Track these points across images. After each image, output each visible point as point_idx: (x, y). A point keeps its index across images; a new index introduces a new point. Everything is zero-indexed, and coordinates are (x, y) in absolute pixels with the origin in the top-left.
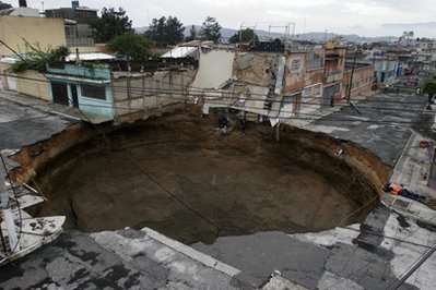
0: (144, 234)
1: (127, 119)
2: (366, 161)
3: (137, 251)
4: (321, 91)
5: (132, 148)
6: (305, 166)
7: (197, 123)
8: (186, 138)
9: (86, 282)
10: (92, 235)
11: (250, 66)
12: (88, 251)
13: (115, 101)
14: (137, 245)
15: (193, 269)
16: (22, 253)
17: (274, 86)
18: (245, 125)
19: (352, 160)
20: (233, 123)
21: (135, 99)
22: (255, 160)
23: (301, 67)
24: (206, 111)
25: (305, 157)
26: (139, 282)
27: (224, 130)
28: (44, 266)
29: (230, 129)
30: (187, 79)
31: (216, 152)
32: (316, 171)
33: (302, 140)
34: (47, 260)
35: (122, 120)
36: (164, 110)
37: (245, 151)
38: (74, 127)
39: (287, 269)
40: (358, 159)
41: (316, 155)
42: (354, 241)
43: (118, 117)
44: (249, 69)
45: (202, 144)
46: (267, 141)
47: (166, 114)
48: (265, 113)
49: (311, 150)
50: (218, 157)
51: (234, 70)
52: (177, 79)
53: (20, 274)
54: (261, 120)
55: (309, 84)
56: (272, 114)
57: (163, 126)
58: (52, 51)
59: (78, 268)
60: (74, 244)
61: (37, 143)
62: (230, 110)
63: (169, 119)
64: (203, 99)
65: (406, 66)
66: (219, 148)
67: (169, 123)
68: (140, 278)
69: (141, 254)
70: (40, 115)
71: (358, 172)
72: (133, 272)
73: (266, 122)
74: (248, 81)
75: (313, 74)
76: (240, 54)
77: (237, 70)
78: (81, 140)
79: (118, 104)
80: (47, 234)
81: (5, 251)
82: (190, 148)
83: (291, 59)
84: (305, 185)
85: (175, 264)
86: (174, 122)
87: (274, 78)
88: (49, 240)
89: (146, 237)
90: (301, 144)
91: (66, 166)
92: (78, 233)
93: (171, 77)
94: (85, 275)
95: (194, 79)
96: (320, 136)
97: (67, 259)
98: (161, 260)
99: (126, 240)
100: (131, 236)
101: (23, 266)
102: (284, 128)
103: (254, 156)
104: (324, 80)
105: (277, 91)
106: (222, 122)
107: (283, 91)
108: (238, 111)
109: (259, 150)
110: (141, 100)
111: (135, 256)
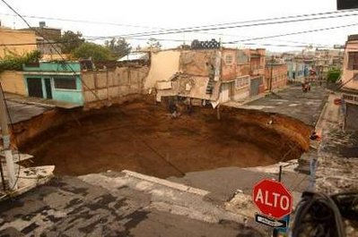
0: (125, 174)
1: (94, 105)
2: (291, 127)
3: (121, 185)
4: (249, 81)
5: (98, 133)
6: (242, 140)
7: (152, 110)
8: (144, 123)
9: (80, 207)
10: (80, 177)
11: (193, 61)
12: (78, 187)
13: (84, 90)
14: (120, 181)
15: (170, 193)
16: (20, 191)
17: (213, 76)
18: (191, 109)
19: (281, 128)
20: (181, 108)
21: (100, 89)
22: (200, 138)
23: (233, 61)
24: (159, 99)
25: (241, 132)
26: (126, 204)
27: (174, 114)
28: (42, 199)
29: (179, 114)
30: (142, 75)
31: (168, 134)
32: (251, 142)
33: (238, 117)
34: (43, 195)
35: (91, 106)
36: (125, 99)
37: (192, 131)
38: (49, 112)
39: (247, 189)
40: (285, 126)
41: (251, 129)
42: (296, 170)
43: (87, 103)
44: (192, 63)
45: (156, 128)
46: (209, 122)
47: (127, 103)
48: (207, 97)
49: (246, 125)
50: (170, 138)
51: (180, 64)
52: (135, 74)
53: (21, 205)
54: (204, 104)
55: (239, 75)
56: (213, 98)
57: (123, 113)
58: (28, 55)
59: (72, 198)
60: (65, 184)
61: (19, 123)
62: (179, 97)
63: (128, 107)
64: (156, 90)
65: (310, 68)
66: (170, 130)
67: (129, 110)
68: (127, 202)
69: (125, 187)
70: (19, 105)
71: (286, 137)
72: (120, 198)
73: (209, 105)
74: (193, 73)
75: (242, 67)
76: (184, 52)
77: (183, 65)
78: (54, 125)
79: (87, 93)
80: (40, 177)
81: (4, 190)
82: (147, 131)
83: (226, 54)
84: (244, 155)
85: (155, 191)
86: (133, 110)
87: (213, 69)
88: (42, 182)
89: (127, 176)
90: (238, 121)
91: (42, 146)
92: (67, 176)
93: (129, 72)
94: (79, 202)
95: (147, 74)
96: (253, 112)
97: (60, 194)
98: (143, 189)
99: (110, 179)
100: (113, 176)
101: (22, 200)
102: (223, 108)
103: (200, 135)
104: (251, 73)
105: (216, 79)
106: (172, 108)
107: (220, 80)
108: (185, 98)
109: (204, 129)
110: (106, 90)
111: (120, 188)
